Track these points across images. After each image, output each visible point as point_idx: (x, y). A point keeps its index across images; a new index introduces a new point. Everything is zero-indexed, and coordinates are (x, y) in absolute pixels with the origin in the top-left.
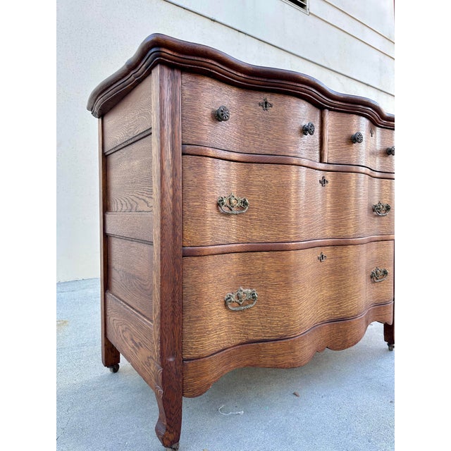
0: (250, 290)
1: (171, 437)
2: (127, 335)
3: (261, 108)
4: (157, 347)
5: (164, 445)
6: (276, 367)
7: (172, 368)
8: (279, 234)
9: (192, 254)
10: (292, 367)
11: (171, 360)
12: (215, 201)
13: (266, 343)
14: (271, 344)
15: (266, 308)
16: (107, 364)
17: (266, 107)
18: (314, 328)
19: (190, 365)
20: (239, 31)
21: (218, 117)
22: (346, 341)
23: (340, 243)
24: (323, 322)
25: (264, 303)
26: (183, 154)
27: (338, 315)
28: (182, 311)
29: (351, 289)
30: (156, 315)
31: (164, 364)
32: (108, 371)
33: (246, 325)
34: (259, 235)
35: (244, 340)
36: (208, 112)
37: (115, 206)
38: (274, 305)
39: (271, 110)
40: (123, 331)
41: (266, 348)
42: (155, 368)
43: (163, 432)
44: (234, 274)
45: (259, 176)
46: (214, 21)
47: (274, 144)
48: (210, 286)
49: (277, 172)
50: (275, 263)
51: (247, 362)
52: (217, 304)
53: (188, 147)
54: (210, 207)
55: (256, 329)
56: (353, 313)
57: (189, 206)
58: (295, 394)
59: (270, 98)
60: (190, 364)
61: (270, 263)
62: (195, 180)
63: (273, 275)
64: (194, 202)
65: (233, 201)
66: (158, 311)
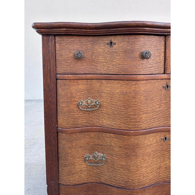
0: (102, 155)
3: (108, 46)
7: (53, 186)
8: (120, 125)
11: (53, 182)
13: (112, 187)
15: (112, 167)
17: (111, 45)
19: (62, 188)
25: (111, 164)
26: (57, 79)
33: (100, 174)
34: (107, 123)
35: (98, 181)
38: (118, 167)
39: (115, 46)
41: (112, 190)
44: (92, 144)
45: (107, 87)
47: (117, 67)
49: (119, 85)
50: (117, 142)
52: (79, 160)
53: (59, 75)
55: (106, 177)
57: (60, 107)
59: (114, 39)
61: (115, 141)
62: (63, 93)
63: (117, 149)
64: (63, 104)
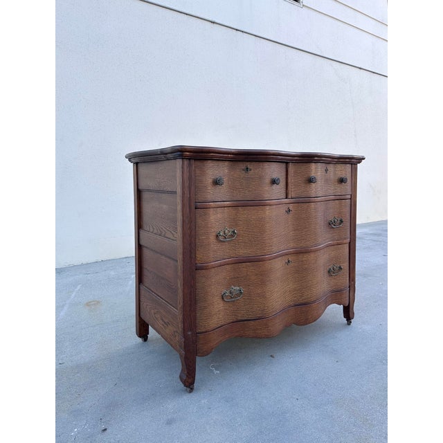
0: (238, 288)
1: (190, 381)
2: (158, 316)
3: (244, 172)
4: (180, 325)
5: (185, 385)
6: (257, 337)
7: (190, 338)
8: (257, 251)
9: (201, 268)
10: (268, 337)
11: (189, 333)
12: (214, 234)
13: (249, 322)
14: (252, 322)
15: (249, 299)
16: (140, 336)
17: (247, 171)
18: (284, 310)
20: (237, 30)
21: (216, 183)
22: (307, 319)
23: (301, 252)
24: (290, 306)
25: (247, 296)
26: (196, 208)
27: (301, 301)
28: (196, 304)
29: (310, 282)
30: (180, 305)
31: (185, 336)
32: (140, 340)
33: (236, 310)
34: (243, 252)
35: (235, 320)
36: (211, 181)
37: (145, 226)
38: (254, 297)
39: (250, 172)
40: (155, 314)
41: (249, 325)
42: (179, 338)
43: (185, 377)
44: (228, 278)
45: (243, 214)
46: (214, 23)
47: (253, 193)
48: (213, 287)
49: (255, 211)
51: (237, 334)
52: (217, 298)
53: (198, 204)
54: (212, 238)
55: (242, 312)
56: (313, 299)
57: (199, 239)
58: (271, 356)
59: (250, 165)
60: (201, 336)
61: (252, 270)
63: (253, 278)
64: (202, 236)
65: (226, 231)
66: (181, 304)
